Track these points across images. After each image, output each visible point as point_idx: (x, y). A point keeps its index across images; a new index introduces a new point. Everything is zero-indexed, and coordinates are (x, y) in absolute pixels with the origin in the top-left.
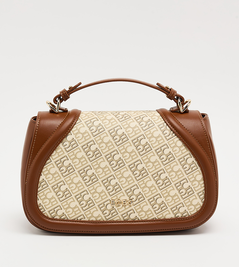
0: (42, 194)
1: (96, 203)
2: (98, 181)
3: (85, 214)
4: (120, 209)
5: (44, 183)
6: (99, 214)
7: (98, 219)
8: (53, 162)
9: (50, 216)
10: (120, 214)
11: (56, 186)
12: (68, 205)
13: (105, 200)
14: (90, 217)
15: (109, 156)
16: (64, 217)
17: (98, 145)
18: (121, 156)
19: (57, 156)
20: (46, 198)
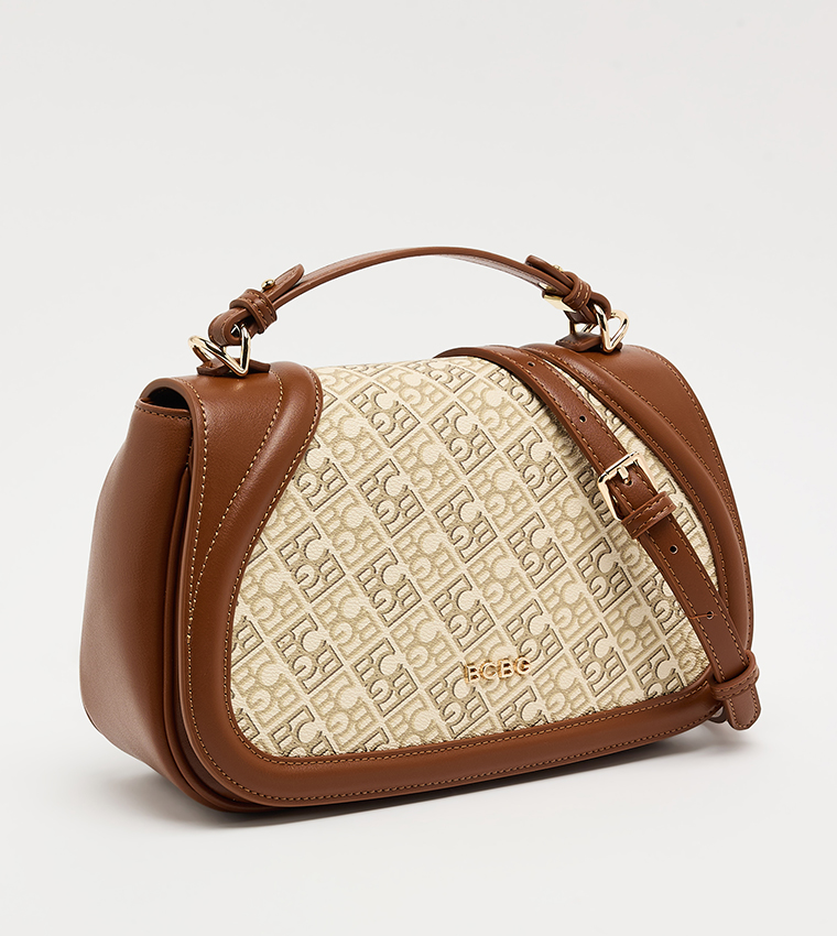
0: (244, 673)
1: (422, 682)
2: (419, 604)
3: (388, 726)
4: (492, 692)
5: (248, 631)
6: (432, 721)
7: (429, 739)
8: (272, 550)
9: (274, 752)
10: (493, 711)
11: (287, 639)
12: (332, 703)
13: (449, 666)
14: (405, 735)
15: (445, 510)
16: (322, 746)
17: (408, 477)
18: (483, 506)
19: (282, 526)
20: (259, 685)
